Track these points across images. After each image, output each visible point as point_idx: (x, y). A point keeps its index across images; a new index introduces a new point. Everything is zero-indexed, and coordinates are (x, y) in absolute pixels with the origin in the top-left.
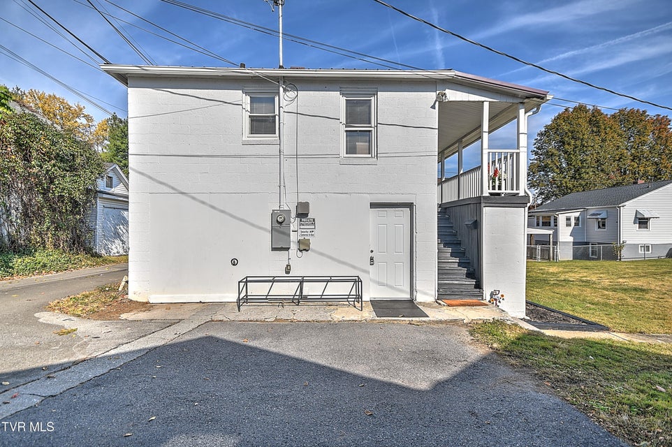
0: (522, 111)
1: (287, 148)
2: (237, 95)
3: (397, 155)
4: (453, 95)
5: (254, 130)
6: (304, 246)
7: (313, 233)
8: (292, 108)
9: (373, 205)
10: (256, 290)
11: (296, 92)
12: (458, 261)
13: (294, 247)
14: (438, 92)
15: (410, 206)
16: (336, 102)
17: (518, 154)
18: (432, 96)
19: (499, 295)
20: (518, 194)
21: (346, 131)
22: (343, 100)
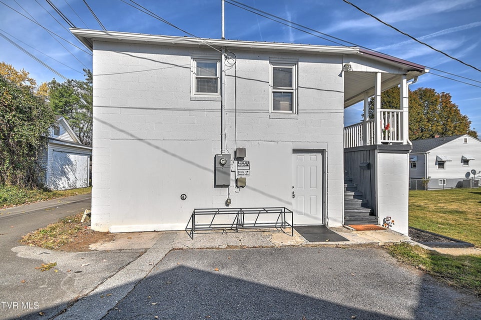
0: (405, 81)
1: (228, 104)
2: (187, 60)
3: (313, 111)
4: (356, 67)
5: (199, 89)
6: (241, 184)
7: (247, 173)
8: (231, 72)
9: (295, 151)
10: (201, 220)
11: (234, 60)
12: (354, 194)
13: (233, 184)
14: (344, 64)
15: (322, 152)
16: (264, 68)
17: (402, 113)
18: (339, 67)
19: (391, 221)
20: (402, 143)
21: (273, 92)
22: (271, 67)
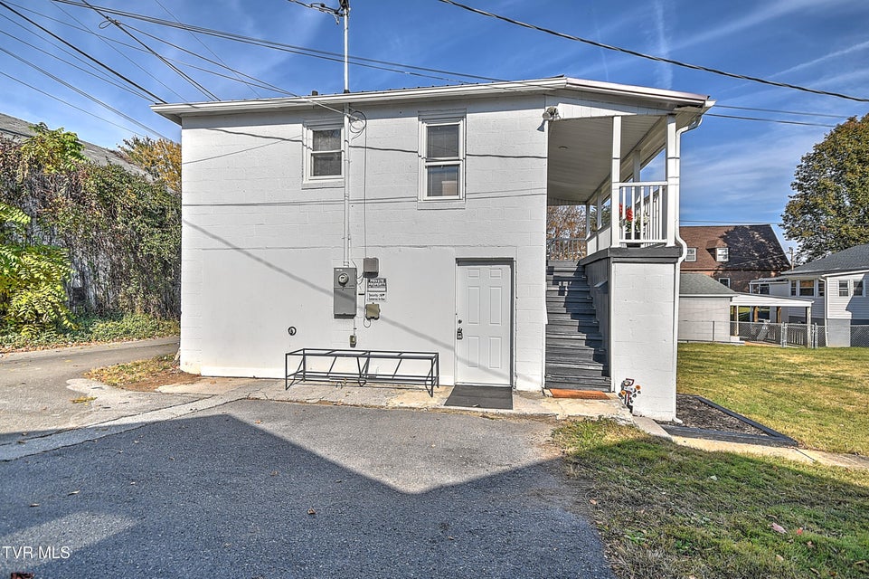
0: (672, 127)
1: (353, 191)
2: (295, 130)
3: (491, 195)
4: (566, 111)
5: (317, 172)
6: (373, 314)
7: (383, 297)
8: (360, 141)
9: (460, 262)
10: (317, 365)
11: (364, 121)
12: (585, 338)
13: (360, 313)
14: (547, 108)
15: (510, 261)
16: (414, 131)
17: (665, 188)
19: (634, 387)
20: (665, 244)
21: (429, 167)
22: (423, 127)
